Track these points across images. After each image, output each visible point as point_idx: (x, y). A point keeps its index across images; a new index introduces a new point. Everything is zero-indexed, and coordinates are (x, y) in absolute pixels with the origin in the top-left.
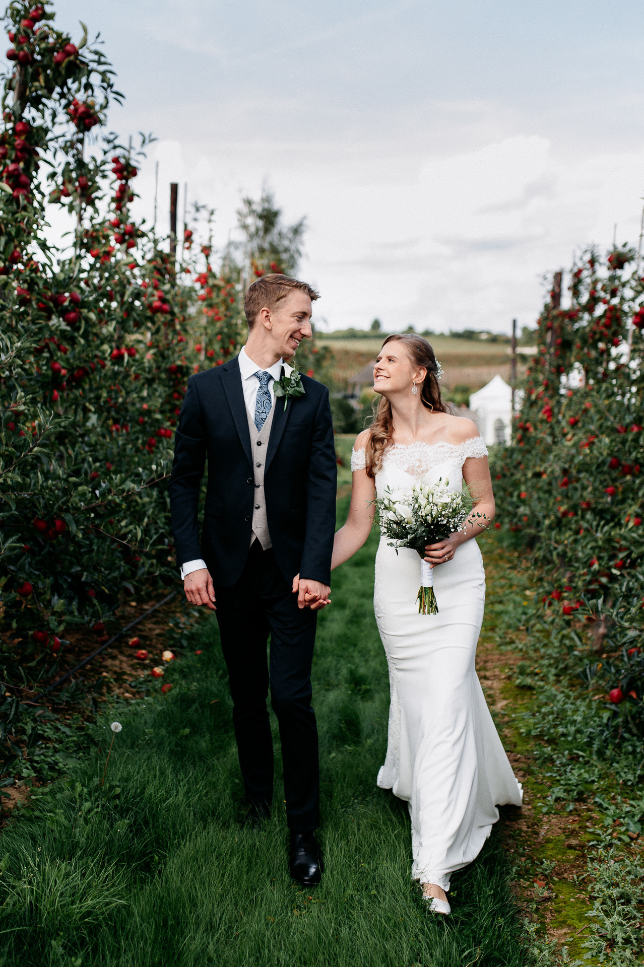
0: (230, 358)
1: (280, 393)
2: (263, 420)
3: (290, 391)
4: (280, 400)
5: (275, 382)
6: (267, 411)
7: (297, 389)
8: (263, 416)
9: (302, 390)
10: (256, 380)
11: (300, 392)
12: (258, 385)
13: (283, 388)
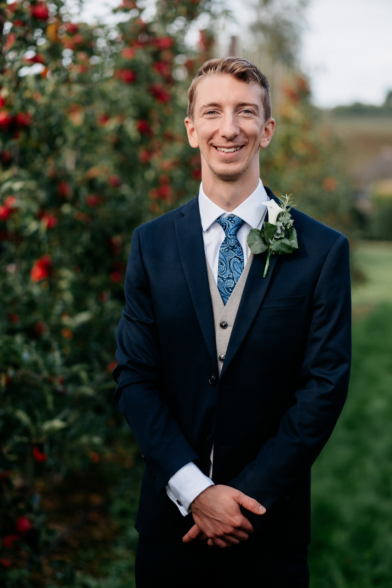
0: (185, 202)
1: (259, 248)
2: (230, 290)
3: (274, 245)
4: (258, 259)
5: (252, 231)
6: (235, 275)
7: (286, 241)
8: (230, 283)
9: (294, 243)
10: (220, 229)
11: (290, 248)
12: (223, 236)
13: (265, 242)
